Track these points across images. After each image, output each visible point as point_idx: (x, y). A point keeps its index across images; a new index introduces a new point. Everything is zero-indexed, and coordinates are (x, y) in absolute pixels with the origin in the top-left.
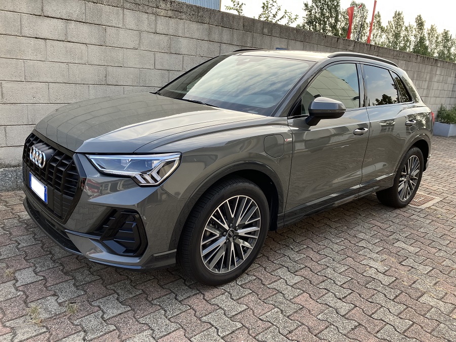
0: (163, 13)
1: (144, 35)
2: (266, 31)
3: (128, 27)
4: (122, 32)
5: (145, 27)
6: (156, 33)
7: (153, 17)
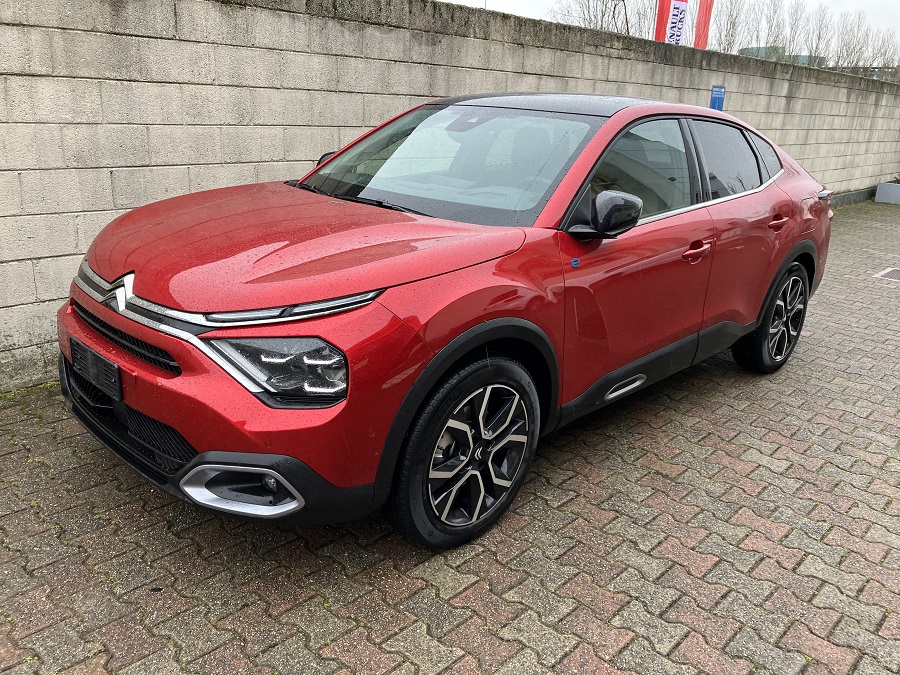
0: (615, 53)
1: (598, 84)
2: (704, 63)
3: (586, 76)
4: (580, 82)
5: (599, 75)
6: (607, 81)
7: (606, 60)
